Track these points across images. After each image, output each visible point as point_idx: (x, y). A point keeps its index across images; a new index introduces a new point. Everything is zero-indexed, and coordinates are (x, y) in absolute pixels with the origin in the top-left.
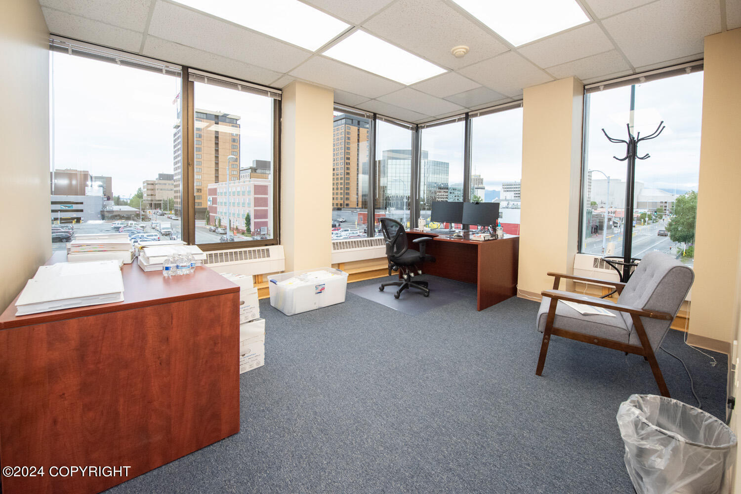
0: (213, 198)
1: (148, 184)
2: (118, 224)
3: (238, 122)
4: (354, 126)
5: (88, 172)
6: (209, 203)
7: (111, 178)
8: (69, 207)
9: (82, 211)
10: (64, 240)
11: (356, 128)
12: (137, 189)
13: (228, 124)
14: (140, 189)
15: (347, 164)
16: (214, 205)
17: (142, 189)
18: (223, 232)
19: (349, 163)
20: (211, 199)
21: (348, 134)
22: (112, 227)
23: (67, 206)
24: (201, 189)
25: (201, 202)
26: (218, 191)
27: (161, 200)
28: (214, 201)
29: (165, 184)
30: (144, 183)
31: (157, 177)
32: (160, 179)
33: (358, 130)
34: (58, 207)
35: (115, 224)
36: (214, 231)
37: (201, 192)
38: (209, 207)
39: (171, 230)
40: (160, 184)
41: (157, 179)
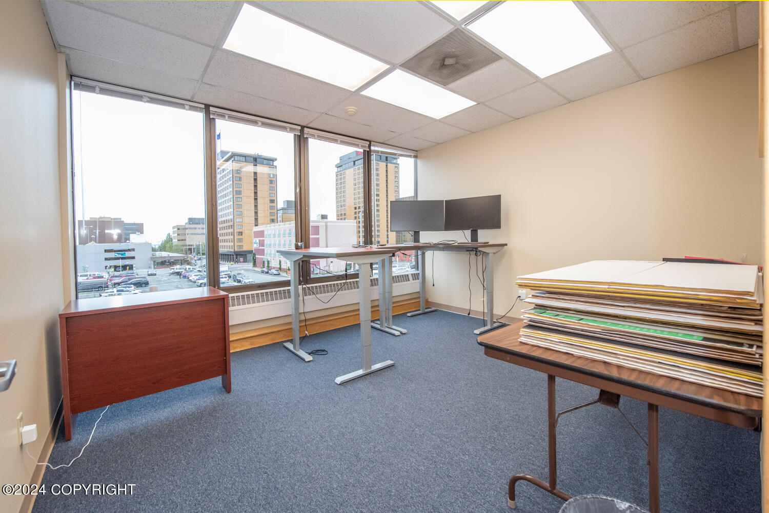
0: (259, 240)
1: (179, 229)
2: (177, 269)
3: (275, 163)
4: (383, 162)
5: (120, 219)
6: (255, 246)
7: (143, 224)
8: (122, 254)
9: (133, 258)
10: (144, 285)
11: (385, 164)
12: (166, 235)
13: (266, 166)
14: (169, 235)
15: (377, 201)
16: (261, 248)
17: (171, 234)
18: (277, 273)
19: (379, 200)
20: (258, 241)
21: (377, 171)
22: (171, 272)
23: (119, 254)
24: (242, 232)
25: (242, 246)
26: (266, 233)
27: (192, 245)
28: (262, 243)
29: (195, 228)
30: (174, 228)
31: (187, 221)
32: (190, 224)
33: (387, 166)
34: (112, 255)
35: (173, 269)
36: (267, 273)
37: (242, 235)
38: (255, 249)
39: (230, 273)
40: (190, 228)
41: (186, 224)
